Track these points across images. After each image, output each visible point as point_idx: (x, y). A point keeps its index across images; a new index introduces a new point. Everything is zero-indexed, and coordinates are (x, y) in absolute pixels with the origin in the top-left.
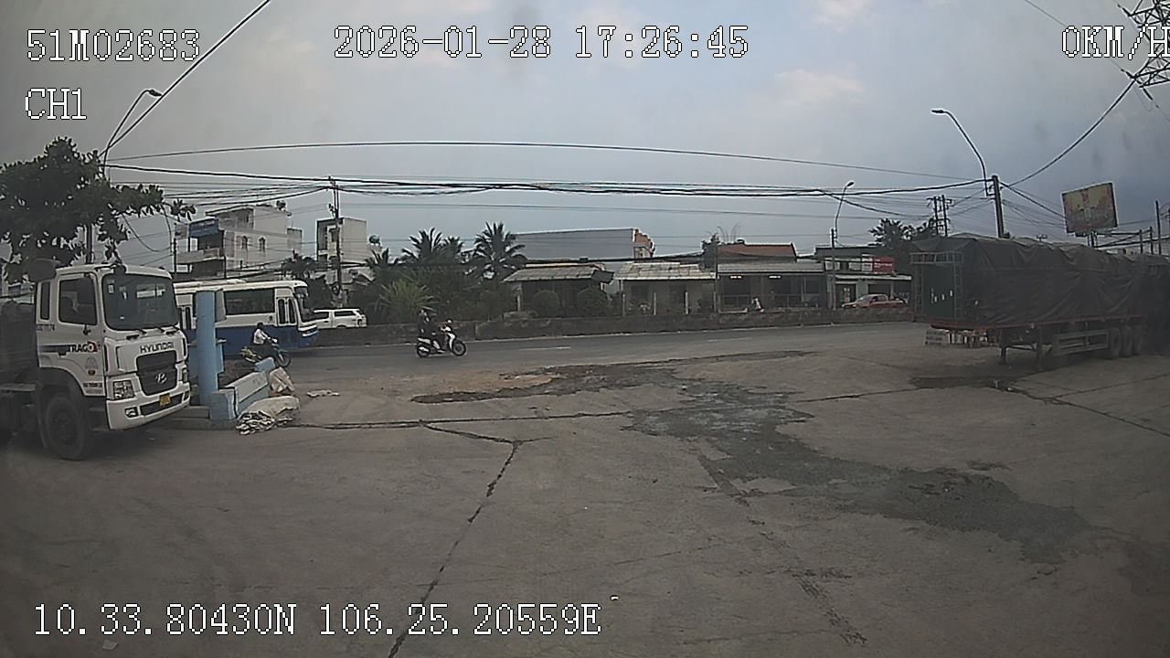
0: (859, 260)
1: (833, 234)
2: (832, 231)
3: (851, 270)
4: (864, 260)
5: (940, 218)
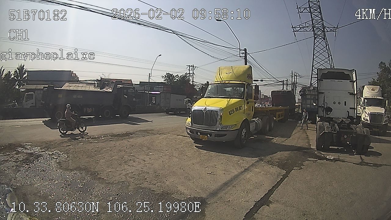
1: (149, 75)
5: (190, 73)
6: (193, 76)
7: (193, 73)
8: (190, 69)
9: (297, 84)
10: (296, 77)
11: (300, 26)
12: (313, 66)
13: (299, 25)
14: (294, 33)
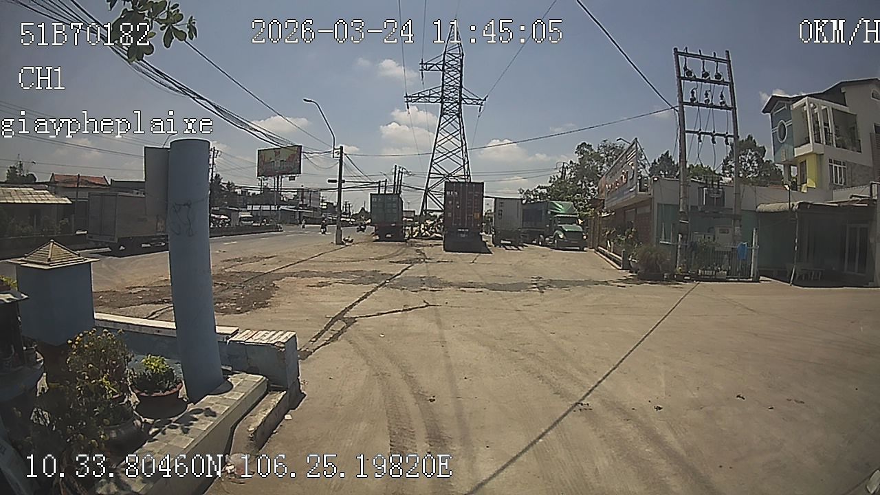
9: (402, 187)
10: (400, 174)
11: (420, 95)
12: (432, 160)
13: (419, 93)
14: (408, 105)
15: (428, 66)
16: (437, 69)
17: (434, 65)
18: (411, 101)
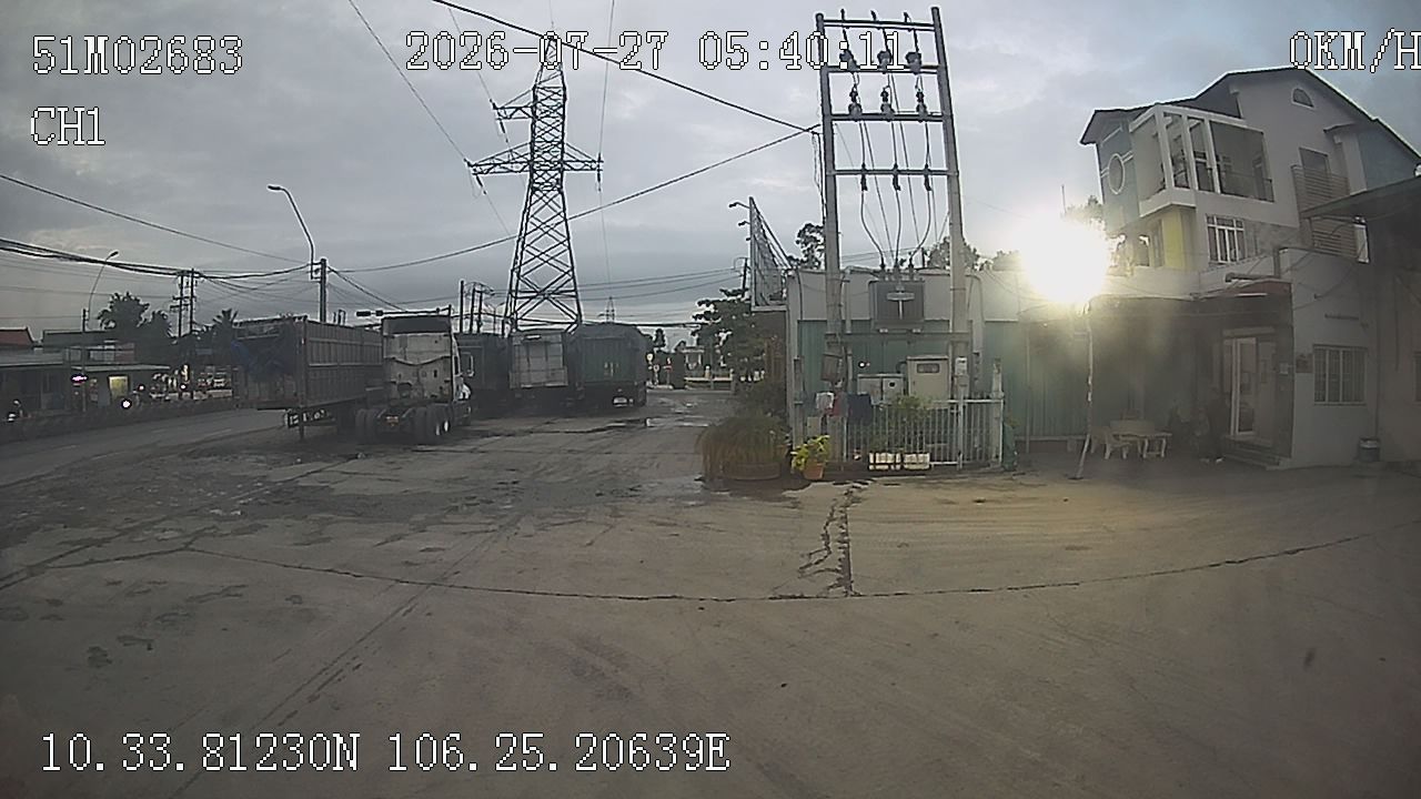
0: (100, 347)
1: (84, 316)
2: (84, 311)
3: (93, 360)
4: (106, 347)
5: (185, 295)
6: (191, 304)
7: (192, 296)
8: (185, 284)
13: (490, 158)
14: (478, 178)
15: (509, 112)
16: (524, 115)
17: (517, 109)
18: (482, 173)
